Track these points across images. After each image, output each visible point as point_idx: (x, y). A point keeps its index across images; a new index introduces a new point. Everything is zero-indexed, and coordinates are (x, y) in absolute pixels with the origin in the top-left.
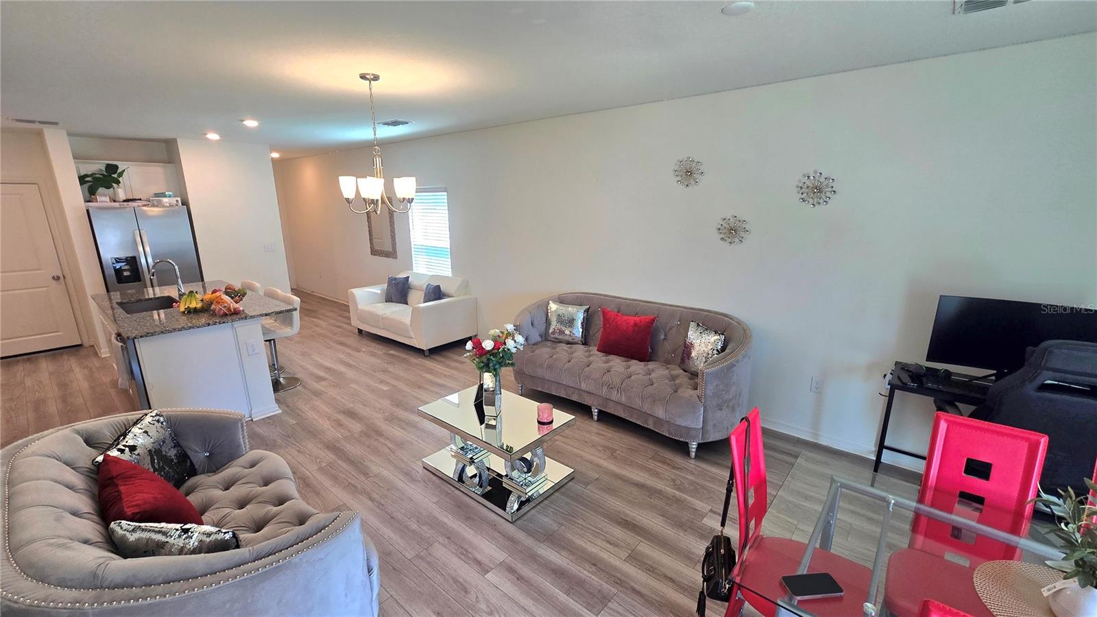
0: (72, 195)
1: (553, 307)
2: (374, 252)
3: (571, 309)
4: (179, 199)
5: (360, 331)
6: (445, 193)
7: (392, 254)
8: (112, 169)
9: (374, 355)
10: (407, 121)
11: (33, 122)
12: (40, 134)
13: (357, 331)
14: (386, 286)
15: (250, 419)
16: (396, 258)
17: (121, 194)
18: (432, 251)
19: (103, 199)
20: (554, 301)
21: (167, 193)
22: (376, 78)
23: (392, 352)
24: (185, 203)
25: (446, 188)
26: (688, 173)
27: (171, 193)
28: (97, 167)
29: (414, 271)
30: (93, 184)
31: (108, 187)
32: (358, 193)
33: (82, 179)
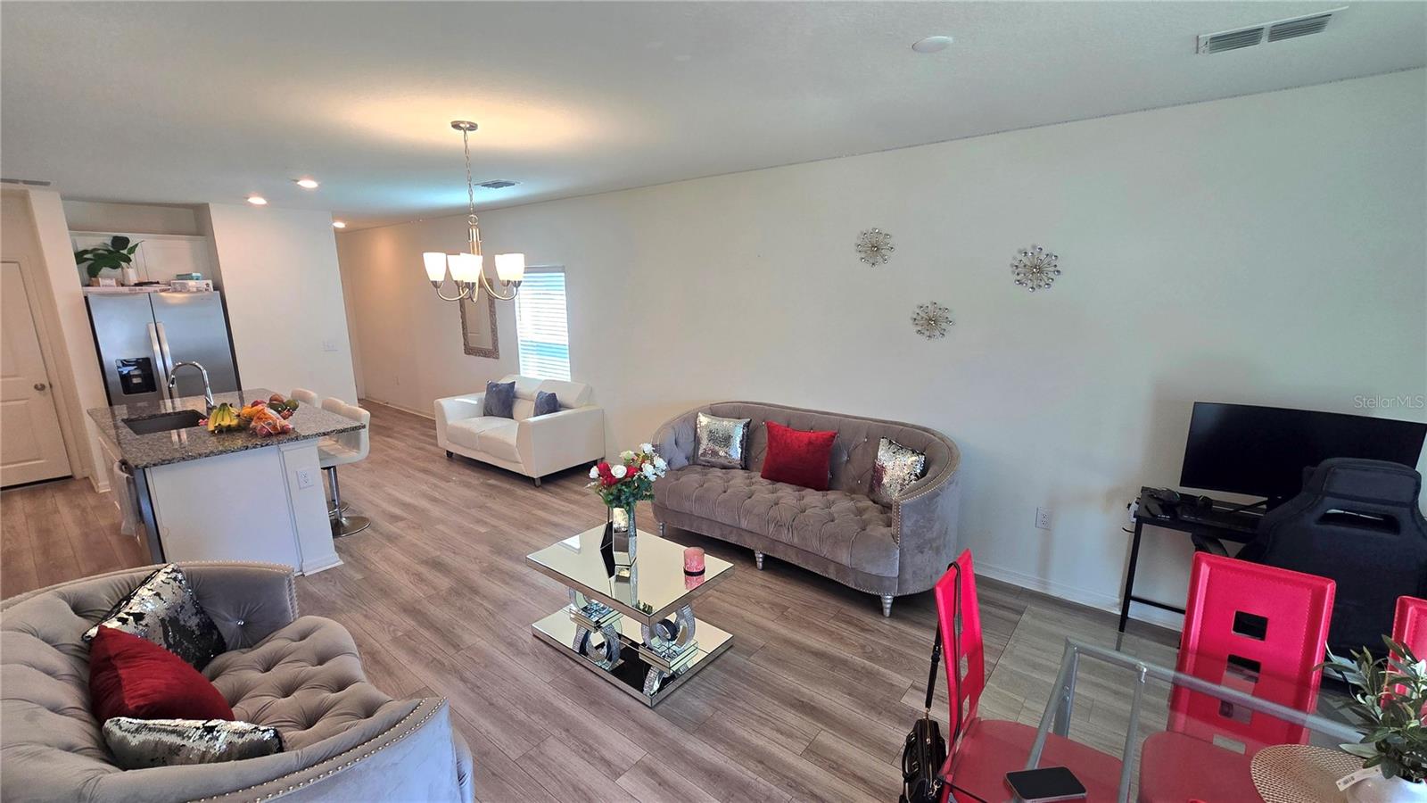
0: (65, 277)
1: (704, 420)
2: (469, 350)
3: (726, 423)
4: (210, 282)
5: (450, 454)
6: (563, 274)
7: (492, 353)
8: (121, 242)
9: (468, 485)
10: (514, 181)
11: (15, 181)
12: (24, 197)
13: (445, 454)
14: (484, 394)
15: (301, 573)
16: (497, 357)
17: (132, 275)
18: (541, 348)
19: (108, 282)
20: (705, 413)
21: (194, 274)
22: (473, 127)
23: (492, 482)
24: (218, 287)
25: (564, 267)
26: (874, 248)
27: (199, 274)
28: (100, 240)
29: (522, 375)
30: (94, 263)
31: (115, 267)
32: (448, 274)
33: (80, 257)
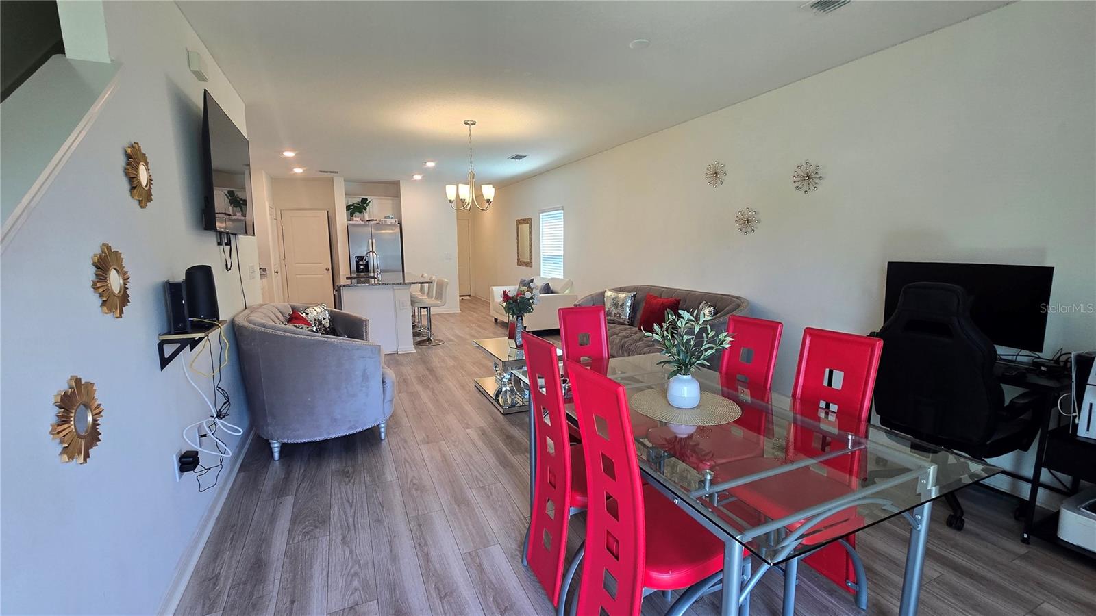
0: (341, 216)
1: (609, 293)
2: (518, 265)
3: (622, 295)
4: (397, 220)
5: (496, 320)
6: (562, 211)
7: (528, 264)
8: (364, 201)
10: (525, 155)
11: (327, 172)
12: (332, 180)
15: (397, 352)
16: (531, 267)
17: (367, 216)
18: (553, 258)
19: (357, 219)
20: (610, 290)
21: (391, 216)
22: (474, 124)
24: (400, 224)
25: (563, 207)
26: (716, 175)
27: (393, 216)
28: (356, 200)
29: (542, 276)
30: (354, 210)
31: (360, 213)
32: (458, 196)
33: (348, 208)
